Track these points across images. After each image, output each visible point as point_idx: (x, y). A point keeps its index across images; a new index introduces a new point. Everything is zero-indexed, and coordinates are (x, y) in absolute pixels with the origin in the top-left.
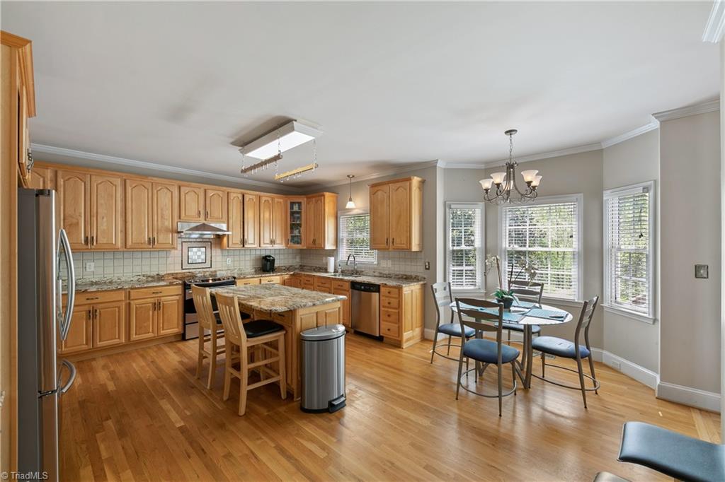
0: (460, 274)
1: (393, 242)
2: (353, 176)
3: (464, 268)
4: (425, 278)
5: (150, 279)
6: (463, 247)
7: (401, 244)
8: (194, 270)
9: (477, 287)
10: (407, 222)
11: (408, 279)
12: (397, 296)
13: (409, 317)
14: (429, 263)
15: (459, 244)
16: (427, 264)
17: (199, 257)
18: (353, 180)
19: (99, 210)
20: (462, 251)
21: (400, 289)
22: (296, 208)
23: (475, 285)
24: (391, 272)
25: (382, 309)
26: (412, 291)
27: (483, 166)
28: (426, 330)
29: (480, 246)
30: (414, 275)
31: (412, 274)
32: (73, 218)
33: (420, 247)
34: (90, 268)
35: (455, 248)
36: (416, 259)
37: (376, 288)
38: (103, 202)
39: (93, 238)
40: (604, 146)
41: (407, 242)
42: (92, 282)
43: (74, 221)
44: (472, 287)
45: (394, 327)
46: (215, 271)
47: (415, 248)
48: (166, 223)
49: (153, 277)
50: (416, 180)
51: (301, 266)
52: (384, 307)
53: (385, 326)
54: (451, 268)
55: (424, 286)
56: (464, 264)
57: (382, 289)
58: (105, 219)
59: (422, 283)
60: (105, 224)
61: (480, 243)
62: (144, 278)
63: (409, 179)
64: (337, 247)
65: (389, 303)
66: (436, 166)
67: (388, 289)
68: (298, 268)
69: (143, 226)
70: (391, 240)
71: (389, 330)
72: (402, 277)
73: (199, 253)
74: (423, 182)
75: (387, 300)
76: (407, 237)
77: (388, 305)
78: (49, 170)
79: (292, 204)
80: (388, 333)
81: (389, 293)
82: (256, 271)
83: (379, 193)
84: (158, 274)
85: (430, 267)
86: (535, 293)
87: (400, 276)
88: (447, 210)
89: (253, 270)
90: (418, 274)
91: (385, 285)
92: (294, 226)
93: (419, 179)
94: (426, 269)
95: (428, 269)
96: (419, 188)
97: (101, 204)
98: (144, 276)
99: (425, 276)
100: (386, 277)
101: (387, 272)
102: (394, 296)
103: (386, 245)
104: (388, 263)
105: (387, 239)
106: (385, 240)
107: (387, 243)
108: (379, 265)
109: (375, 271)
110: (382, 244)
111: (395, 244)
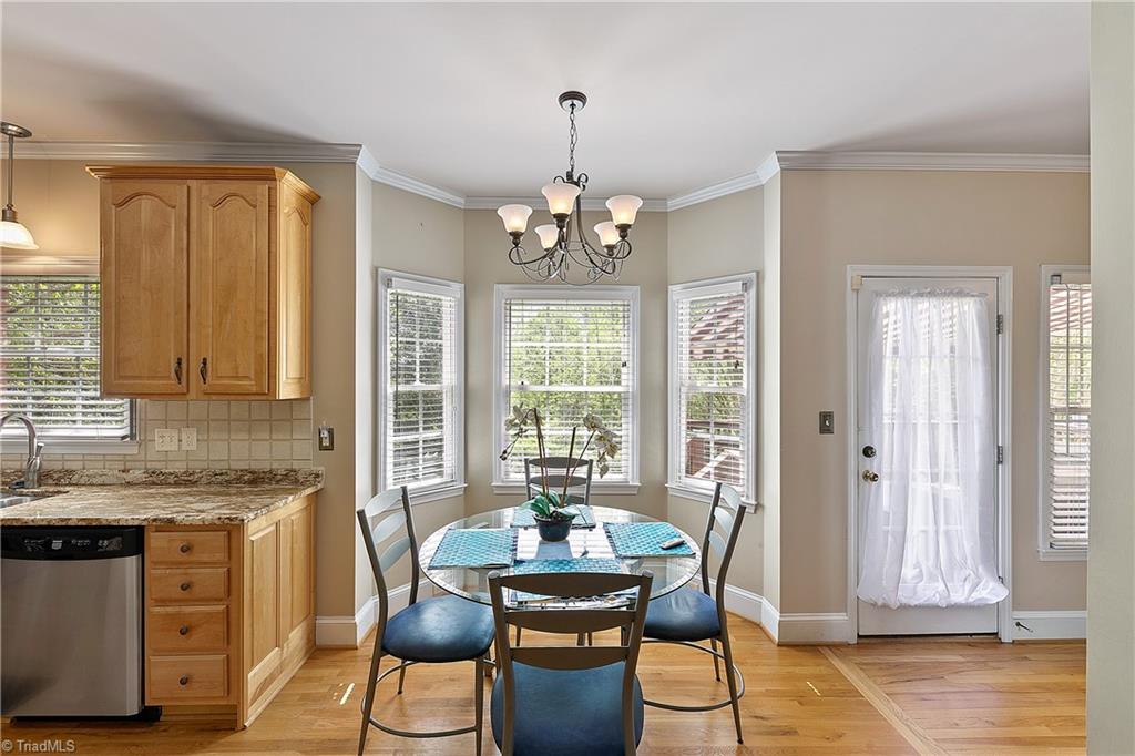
0: (410, 450)
1: (203, 373)
2: (25, 134)
3: (422, 435)
4: (317, 476)
6: (418, 386)
7: (237, 377)
9: (446, 478)
10: (258, 311)
11: (262, 482)
12: (220, 556)
13: (267, 609)
14: (331, 432)
15: (410, 378)
16: (325, 434)
18: (23, 151)
20: (415, 395)
21: (231, 530)
23: (441, 474)
24: (196, 466)
25: (154, 610)
26: (277, 524)
27: (460, 202)
28: (322, 621)
29: (454, 382)
30: (280, 467)
31: (275, 466)
33: (302, 386)
35: (402, 388)
36: (291, 420)
37: (131, 539)
40: (672, 204)
41: (258, 374)
44: (438, 480)
45: (208, 665)
47: (287, 389)
50: (290, 186)
52: (162, 602)
53: (164, 670)
54: (391, 439)
55: (316, 504)
56: (421, 425)
57: (154, 541)
59: (309, 491)
61: (454, 376)
63: (269, 177)
65: (184, 588)
66: (354, 163)
67: (179, 539)
70: (195, 366)
71: (184, 682)
72: (238, 480)
74: (311, 201)
75: (177, 577)
76: (259, 357)
77: (180, 594)
80: (183, 691)
81: (186, 549)
83: (145, 204)
85: (336, 442)
86: (578, 481)
87: (233, 475)
88: (381, 288)
90: (296, 466)
91: (169, 525)
93: (302, 186)
94: (322, 448)
95: (330, 448)
96: (301, 215)
99: (321, 469)
100: (177, 484)
101: (180, 468)
102: (205, 558)
103: (175, 382)
104: (184, 437)
105: (179, 362)
106: (173, 365)
107: (178, 374)
108: (146, 446)
109: (128, 467)
110: (153, 378)
111: (209, 379)
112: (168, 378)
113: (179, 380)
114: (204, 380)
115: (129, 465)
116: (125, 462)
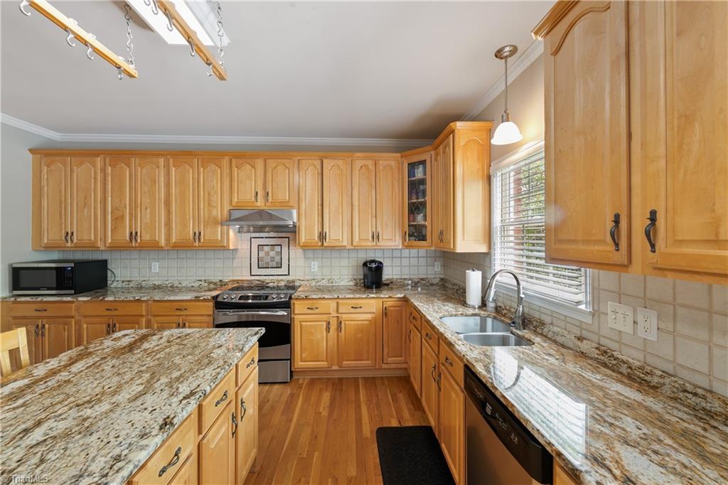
1: (650, 234)
5: (212, 286)
8: (265, 278)
17: (273, 258)
19: (143, 200)
22: (419, 174)
24: (657, 365)
32: (119, 210)
34: (155, 269)
38: (146, 190)
39: (136, 233)
42: (155, 285)
43: (120, 213)
46: (293, 281)
48: (214, 213)
49: (215, 284)
51: (442, 279)
58: (148, 211)
60: (148, 217)
62: (206, 284)
64: (490, 248)
68: (437, 285)
69: (188, 217)
70: (640, 223)
73: (272, 254)
78: (99, 159)
79: (412, 166)
82: (356, 285)
84: (221, 281)
89: (352, 283)
92: (415, 208)
97: (145, 192)
98: (205, 281)
101: (635, 358)
103: (611, 247)
104: (640, 319)
105: (617, 220)
106: (610, 225)
107: (615, 236)
108: (599, 317)
109: (583, 336)
110: (588, 242)
111: (660, 244)
112: (604, 242)
113: (617, 245)
114: (653, 246)
115: (585, 334)
116: (582, 329)
